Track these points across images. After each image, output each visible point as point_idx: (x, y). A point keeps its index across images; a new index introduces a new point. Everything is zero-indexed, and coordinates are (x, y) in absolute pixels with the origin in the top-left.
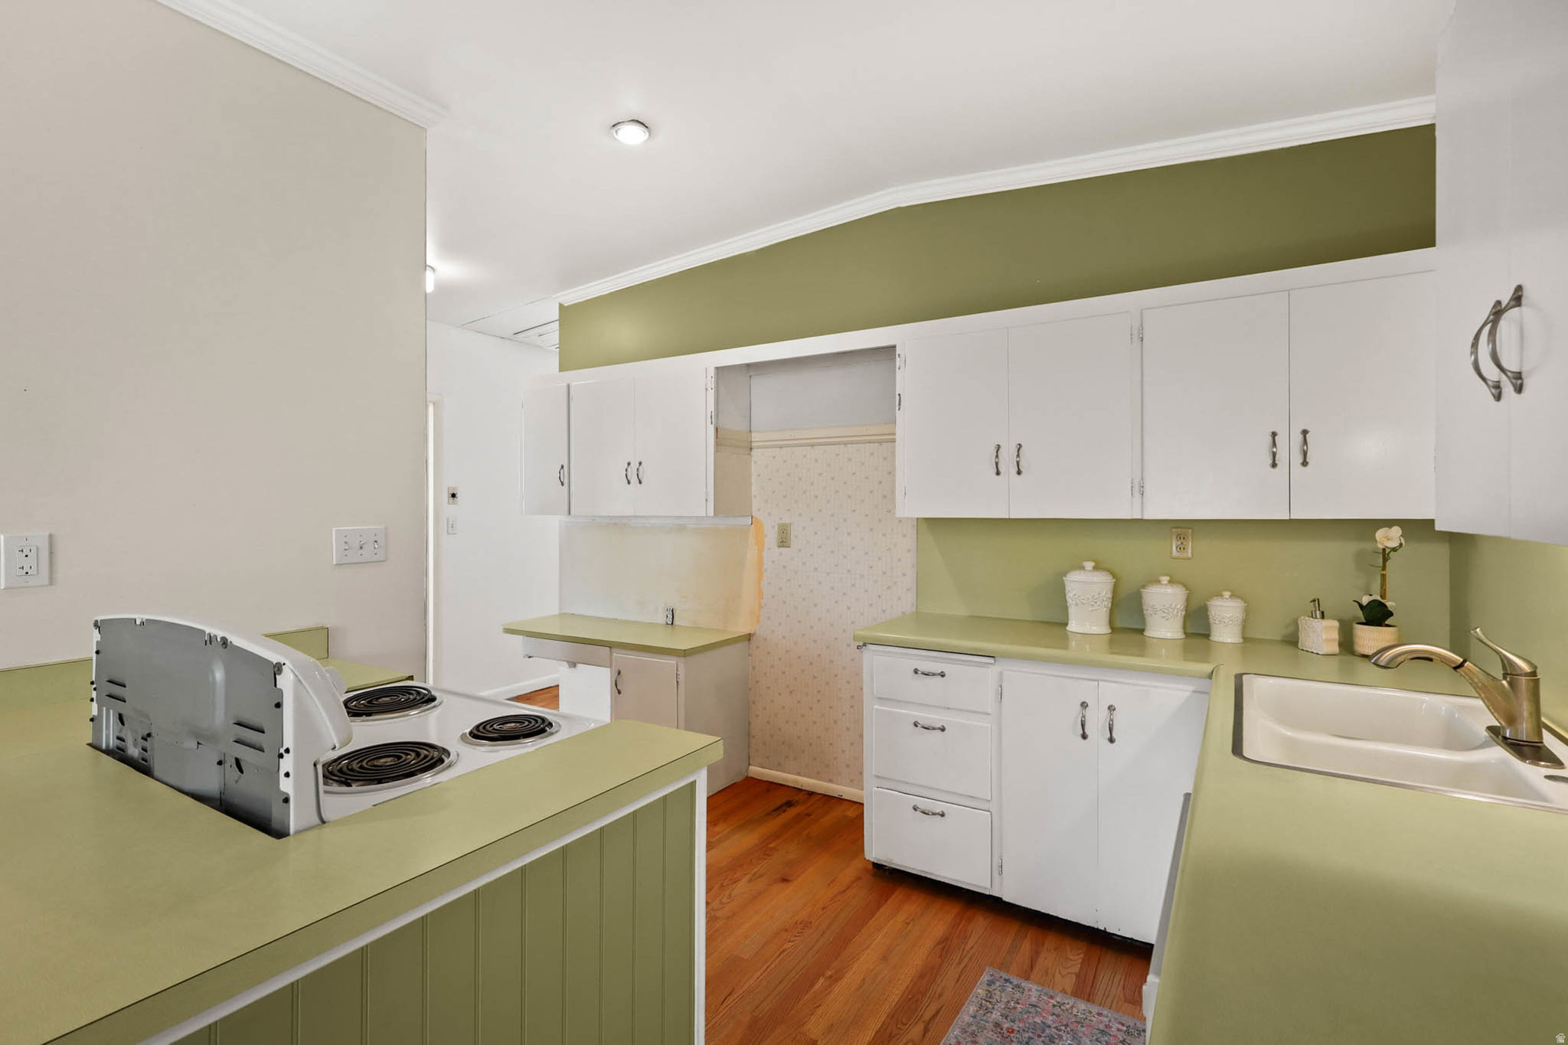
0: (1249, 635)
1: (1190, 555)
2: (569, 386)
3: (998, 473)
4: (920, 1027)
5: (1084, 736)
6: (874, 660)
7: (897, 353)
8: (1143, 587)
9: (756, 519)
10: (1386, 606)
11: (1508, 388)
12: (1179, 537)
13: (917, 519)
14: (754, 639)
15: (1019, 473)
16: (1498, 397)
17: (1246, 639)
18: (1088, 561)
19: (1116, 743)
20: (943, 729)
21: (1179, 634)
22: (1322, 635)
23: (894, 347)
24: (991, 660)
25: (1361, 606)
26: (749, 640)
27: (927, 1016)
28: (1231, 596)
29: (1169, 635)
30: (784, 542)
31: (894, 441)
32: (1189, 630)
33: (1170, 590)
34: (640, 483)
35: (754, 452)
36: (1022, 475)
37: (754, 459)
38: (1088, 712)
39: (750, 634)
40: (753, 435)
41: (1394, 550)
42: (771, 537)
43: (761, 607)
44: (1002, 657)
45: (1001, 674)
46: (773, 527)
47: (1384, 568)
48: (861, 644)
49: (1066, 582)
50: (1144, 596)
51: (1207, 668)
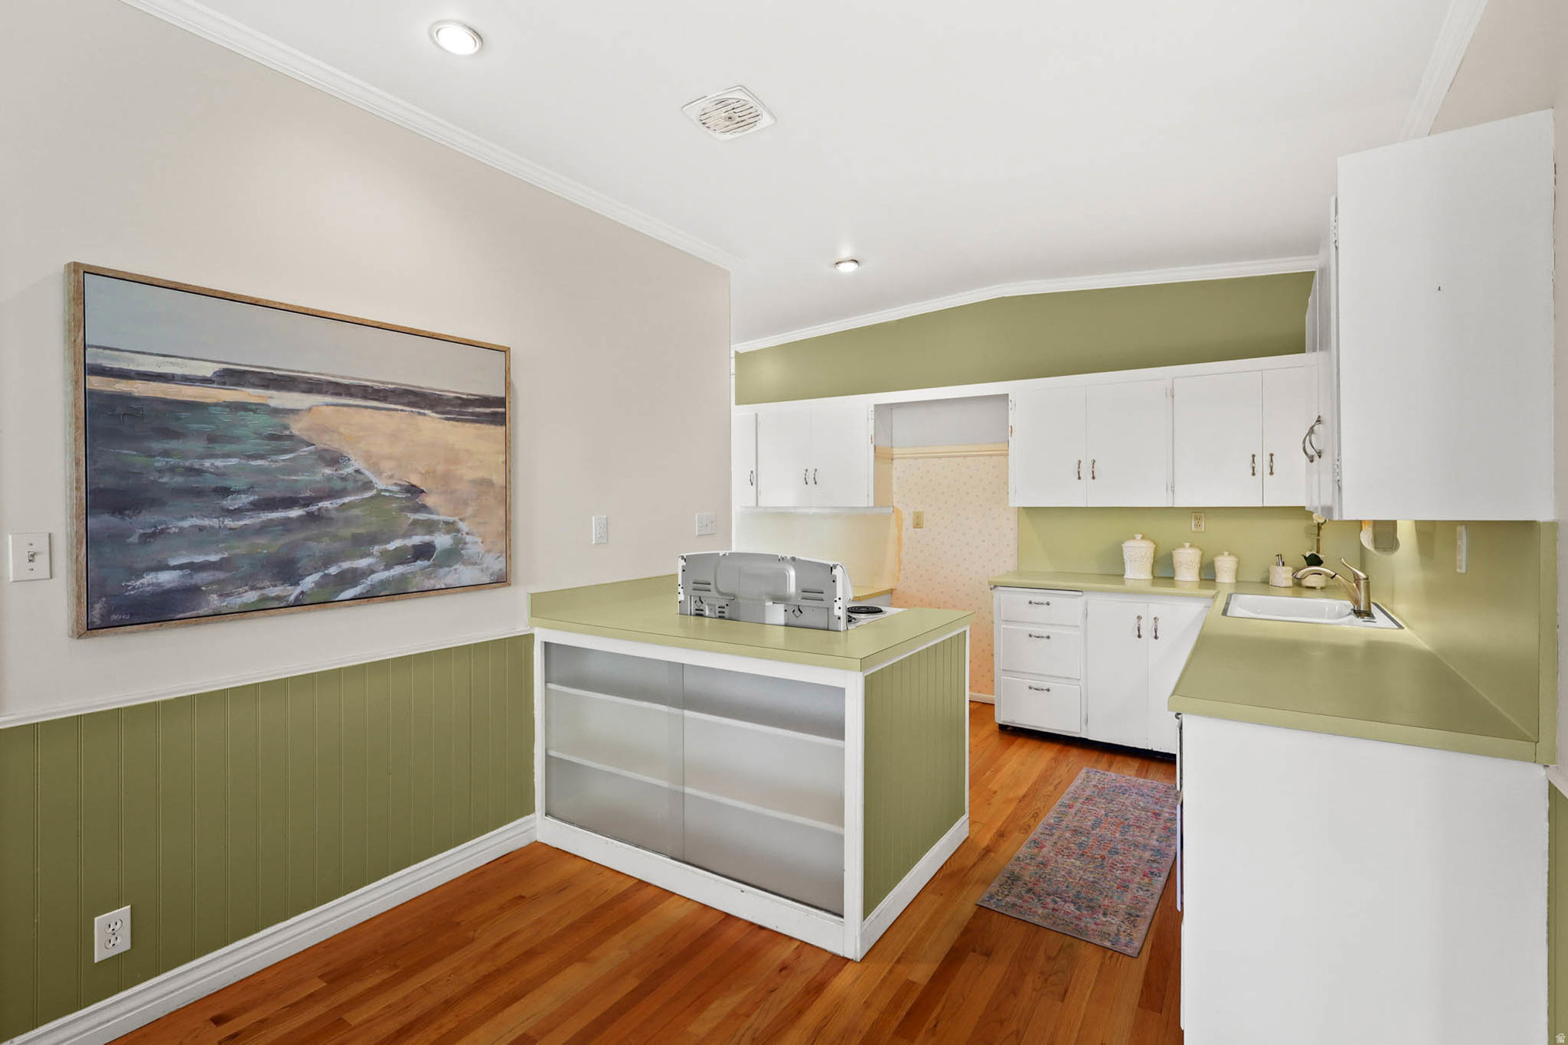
0: (1239, 579)
1: (1203, 530)
2: (756, 415)
3: (1079, 478)
4: (1051, 788)
5: (1139, 636)
6: (1002, 596)
7: (1010, 398)
8: (1174, 550)
9: (896, 508)
10: (1318, 557)
11: (1316, 458)
12: (1196, 518)
13: (1019, 508)
14: (895, 592)
15: (1094, 478)
16: (1312, 461)
17: (1237, 581)
18: (1138, 533)
19: (1159, 639)
20: (1048, 637)
21: (1196, 578)
22: (1283, 576)
23: (1007, 395)
24: (1080, 593)
25: (1305, 557)
26: (891, 593)
27: (1056, 782)
28: (1229, 554)
29: (1190, 579)
30: (918, 525)
31: (1008, 455)
32: (1203, 577)
33: (1190, 551)
34: (816, 483)
35: (895, 461)
36: (1095, 480)
37: (894, 466)
38: (1142, 622)
39: (892, 590)
40: (894, 450)
41: (1322, 524)
42: (908, 521)
43: (900, 570)
44: (1086, 591)
45: (1086, 603)
46: (910, 514)
47: (1319, 535)
48: (993, 586)
49: (1124, 548)
50: (1174, 555)
51: (1212, 592)
